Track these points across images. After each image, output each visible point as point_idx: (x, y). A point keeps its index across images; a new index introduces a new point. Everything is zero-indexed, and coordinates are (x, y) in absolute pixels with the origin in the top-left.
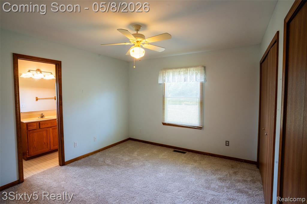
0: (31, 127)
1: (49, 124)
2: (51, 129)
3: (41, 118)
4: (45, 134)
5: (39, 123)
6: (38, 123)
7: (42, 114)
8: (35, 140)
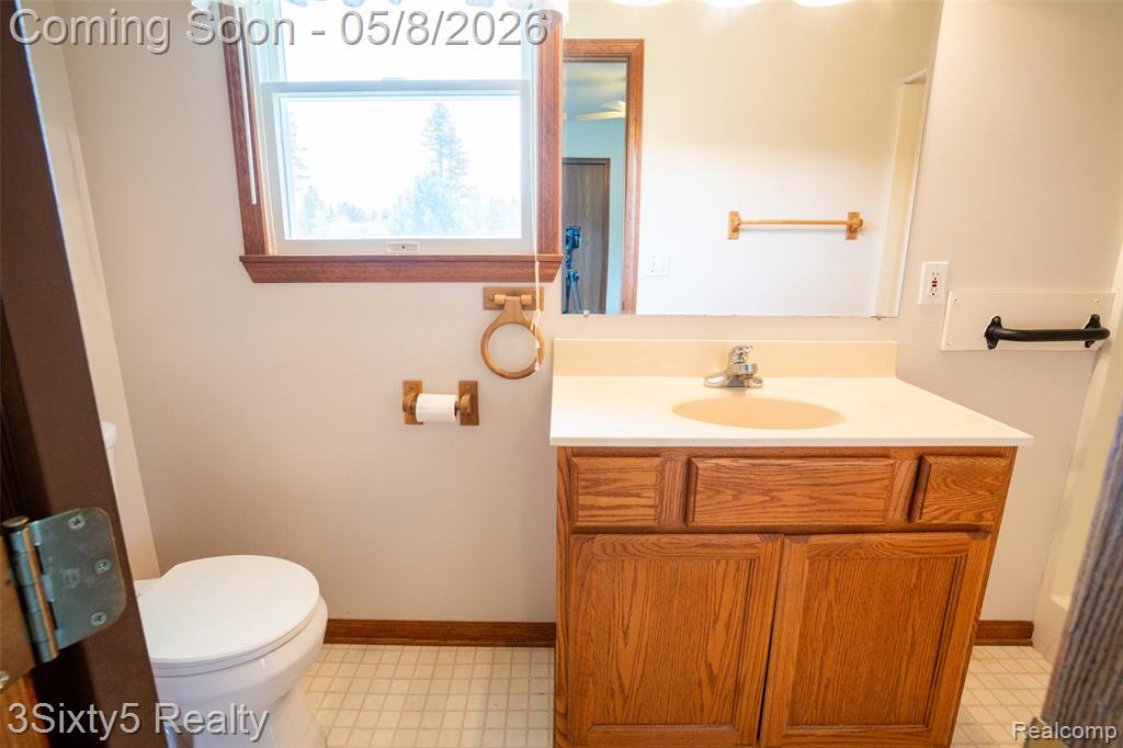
0: (603, 501)
1: (789, 496)
2: (796, 550)
3: (726, 393)
4: (729, 598)
5: (689, 463)
6: (680, 469)
7: (741, 354)
8: (633, 632)
